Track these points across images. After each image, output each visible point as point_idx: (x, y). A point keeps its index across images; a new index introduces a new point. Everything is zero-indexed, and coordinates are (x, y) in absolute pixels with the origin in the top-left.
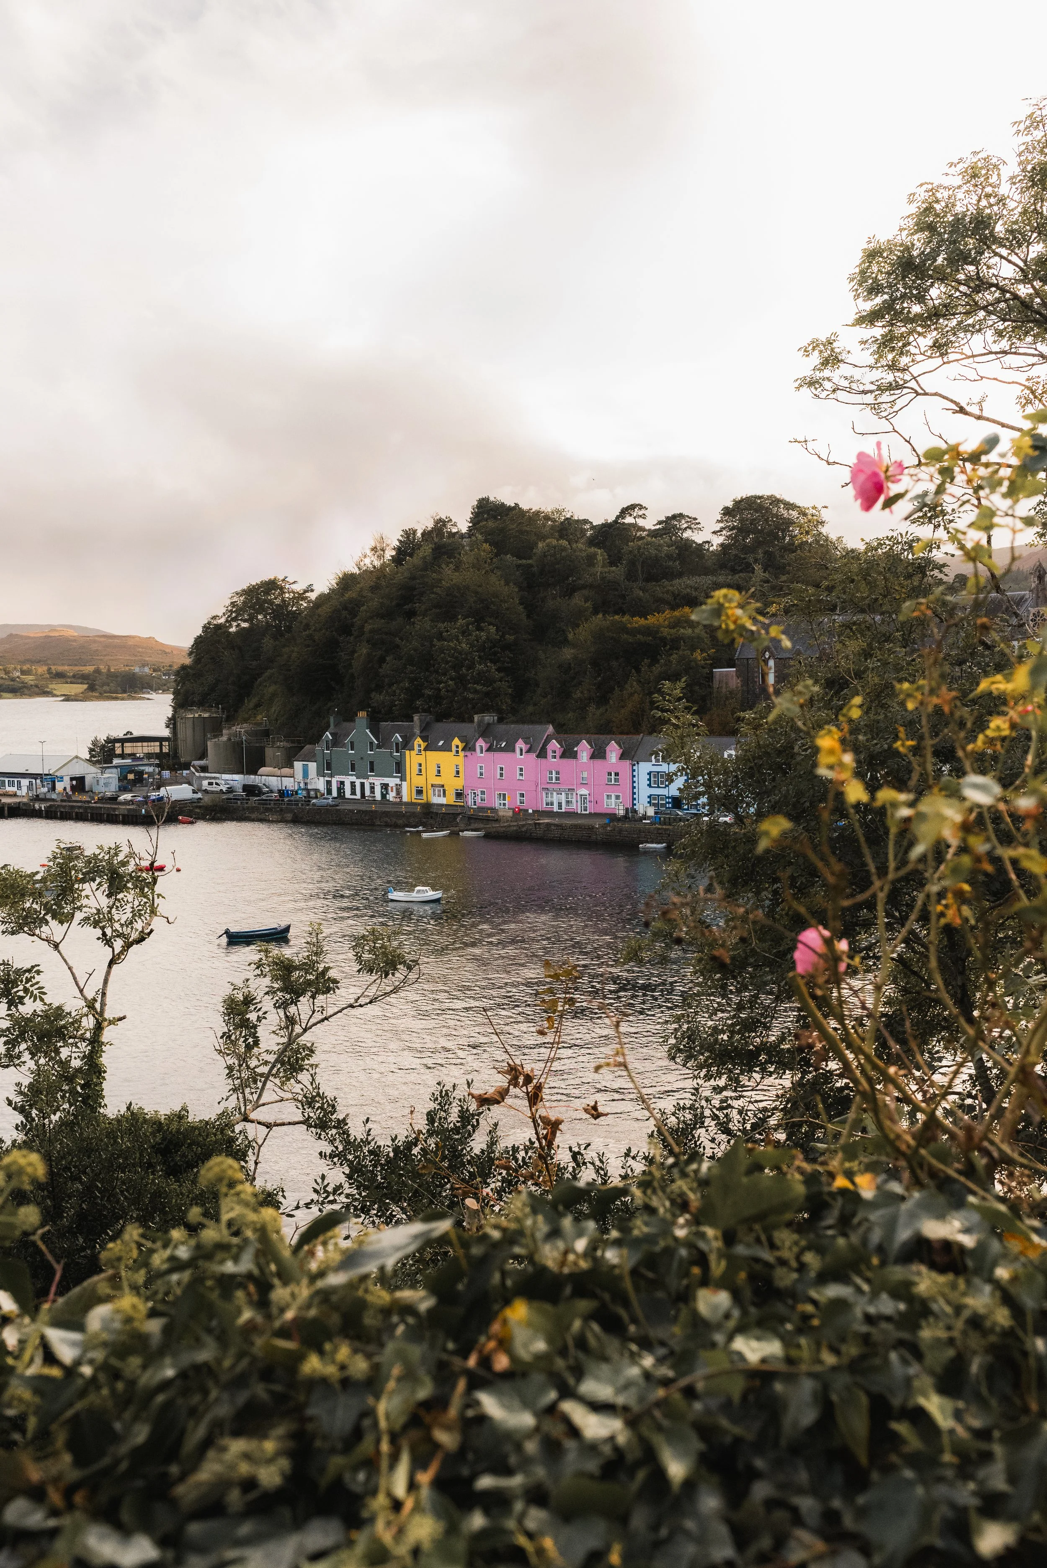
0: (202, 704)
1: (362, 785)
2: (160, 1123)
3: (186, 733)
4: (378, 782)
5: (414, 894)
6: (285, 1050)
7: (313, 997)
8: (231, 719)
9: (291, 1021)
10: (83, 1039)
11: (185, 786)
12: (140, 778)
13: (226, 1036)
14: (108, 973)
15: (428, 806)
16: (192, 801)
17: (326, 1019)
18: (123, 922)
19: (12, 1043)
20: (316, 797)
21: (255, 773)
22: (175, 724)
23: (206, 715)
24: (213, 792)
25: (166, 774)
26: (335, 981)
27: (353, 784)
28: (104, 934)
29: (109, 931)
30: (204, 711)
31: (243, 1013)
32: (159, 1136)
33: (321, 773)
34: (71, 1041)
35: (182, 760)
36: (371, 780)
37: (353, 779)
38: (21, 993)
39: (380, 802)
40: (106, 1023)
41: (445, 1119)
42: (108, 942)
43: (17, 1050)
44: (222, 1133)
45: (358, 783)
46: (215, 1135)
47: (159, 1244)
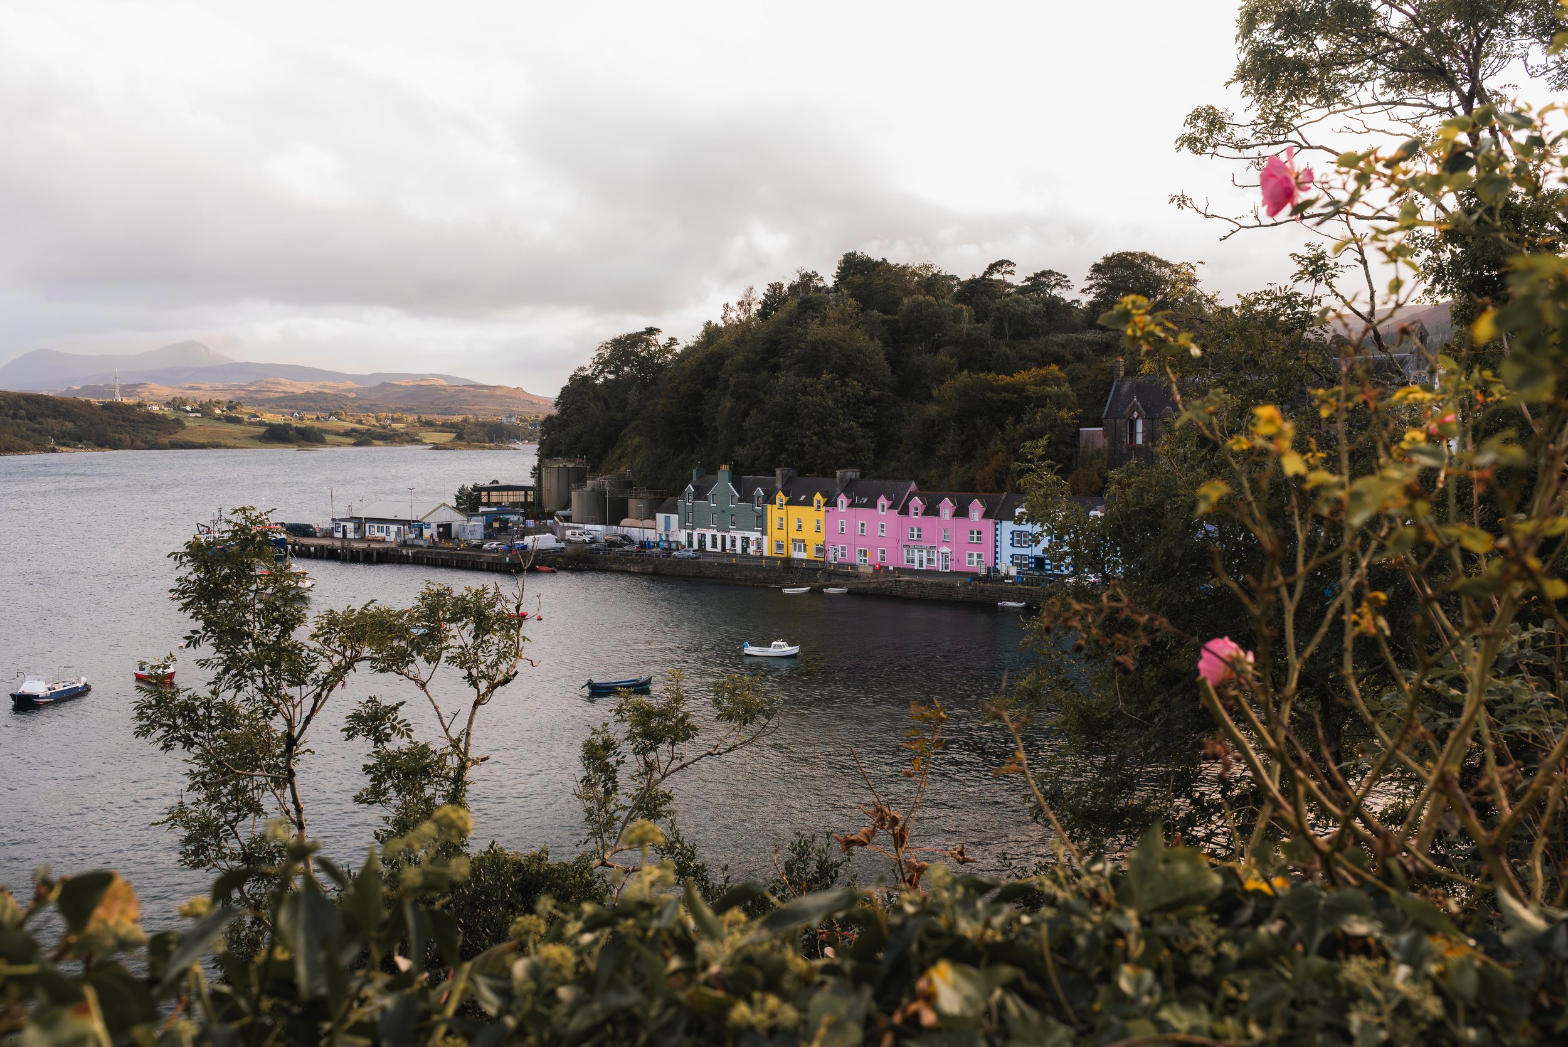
0: (568, 454)
1: (723, 538)
2: (521, 864)
3: (551, 483)
4: (739, 535)
5: (771, 649)
6: (643, 797)
7: (673, 744)
8: (595, 470)
9: (650, 767)
10: (447, 778)
11: (548, 535)
12: (505, 527)
13: (586, 780)
14: (473, 714)
15: (788, 560)
16: (555, 551)
17: (685, 766)
18: (488, 663)
19: (378, 780)
20: (678, 550)
21: (618, 524)
22: (540, 475)
23: (571, 466)
24: (576, 542)
25: (531, 523)
26: (695, 729)
27: (714, 537)
28: (470, 675)
29: (474, 672)
30: (569, 461)
31: (602, 758)
32: (520, 876)
33: (682, 526)
34: (436, 779)
35: (547, 510)
36: (732, 533)
37: (715, 532)
38: (388, 731)
39: (741, 556)
40: (470, 763)
41: (804, 869)
42: (474, 684)
43: (383, 786)
44: (581, 876)
45: (719, 535)
46: (574, 878)
47: (572, 915)
